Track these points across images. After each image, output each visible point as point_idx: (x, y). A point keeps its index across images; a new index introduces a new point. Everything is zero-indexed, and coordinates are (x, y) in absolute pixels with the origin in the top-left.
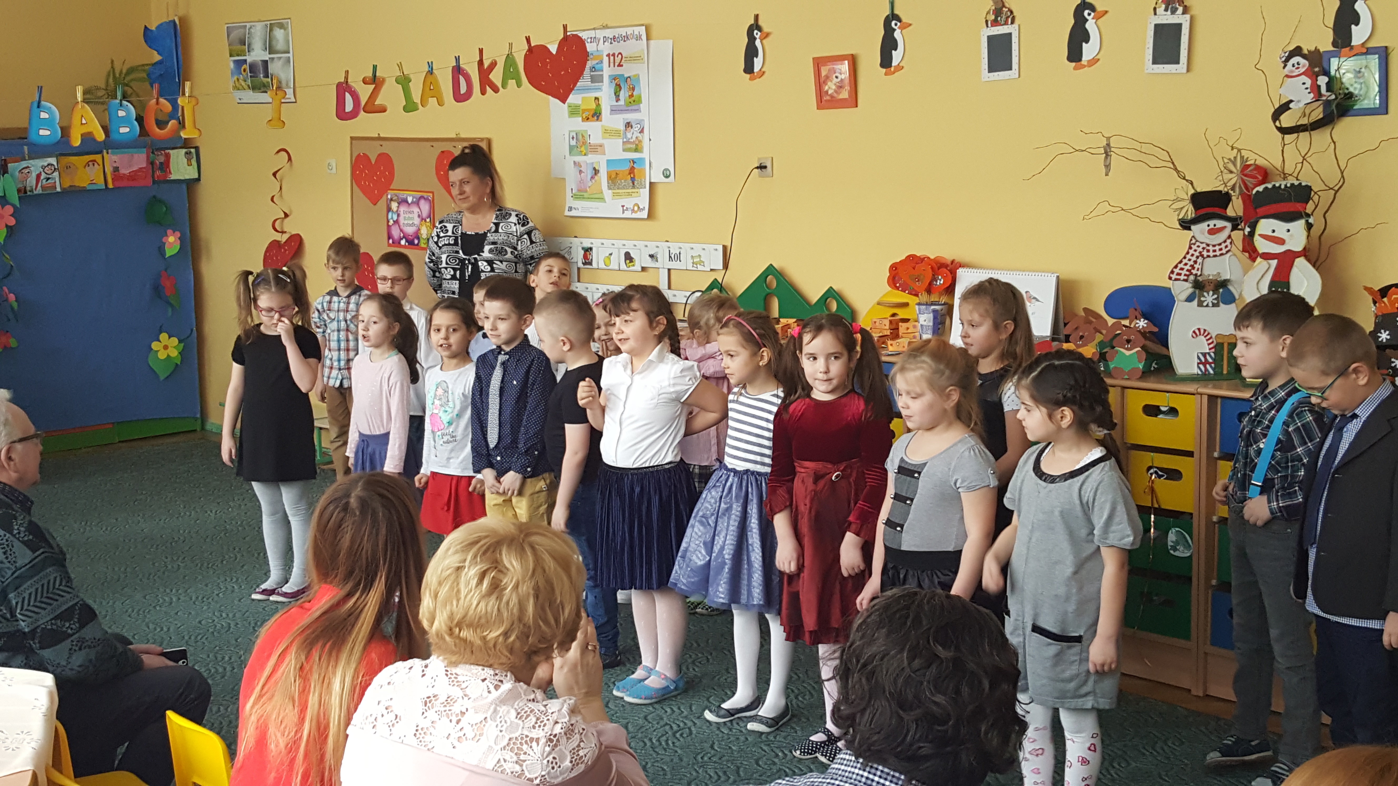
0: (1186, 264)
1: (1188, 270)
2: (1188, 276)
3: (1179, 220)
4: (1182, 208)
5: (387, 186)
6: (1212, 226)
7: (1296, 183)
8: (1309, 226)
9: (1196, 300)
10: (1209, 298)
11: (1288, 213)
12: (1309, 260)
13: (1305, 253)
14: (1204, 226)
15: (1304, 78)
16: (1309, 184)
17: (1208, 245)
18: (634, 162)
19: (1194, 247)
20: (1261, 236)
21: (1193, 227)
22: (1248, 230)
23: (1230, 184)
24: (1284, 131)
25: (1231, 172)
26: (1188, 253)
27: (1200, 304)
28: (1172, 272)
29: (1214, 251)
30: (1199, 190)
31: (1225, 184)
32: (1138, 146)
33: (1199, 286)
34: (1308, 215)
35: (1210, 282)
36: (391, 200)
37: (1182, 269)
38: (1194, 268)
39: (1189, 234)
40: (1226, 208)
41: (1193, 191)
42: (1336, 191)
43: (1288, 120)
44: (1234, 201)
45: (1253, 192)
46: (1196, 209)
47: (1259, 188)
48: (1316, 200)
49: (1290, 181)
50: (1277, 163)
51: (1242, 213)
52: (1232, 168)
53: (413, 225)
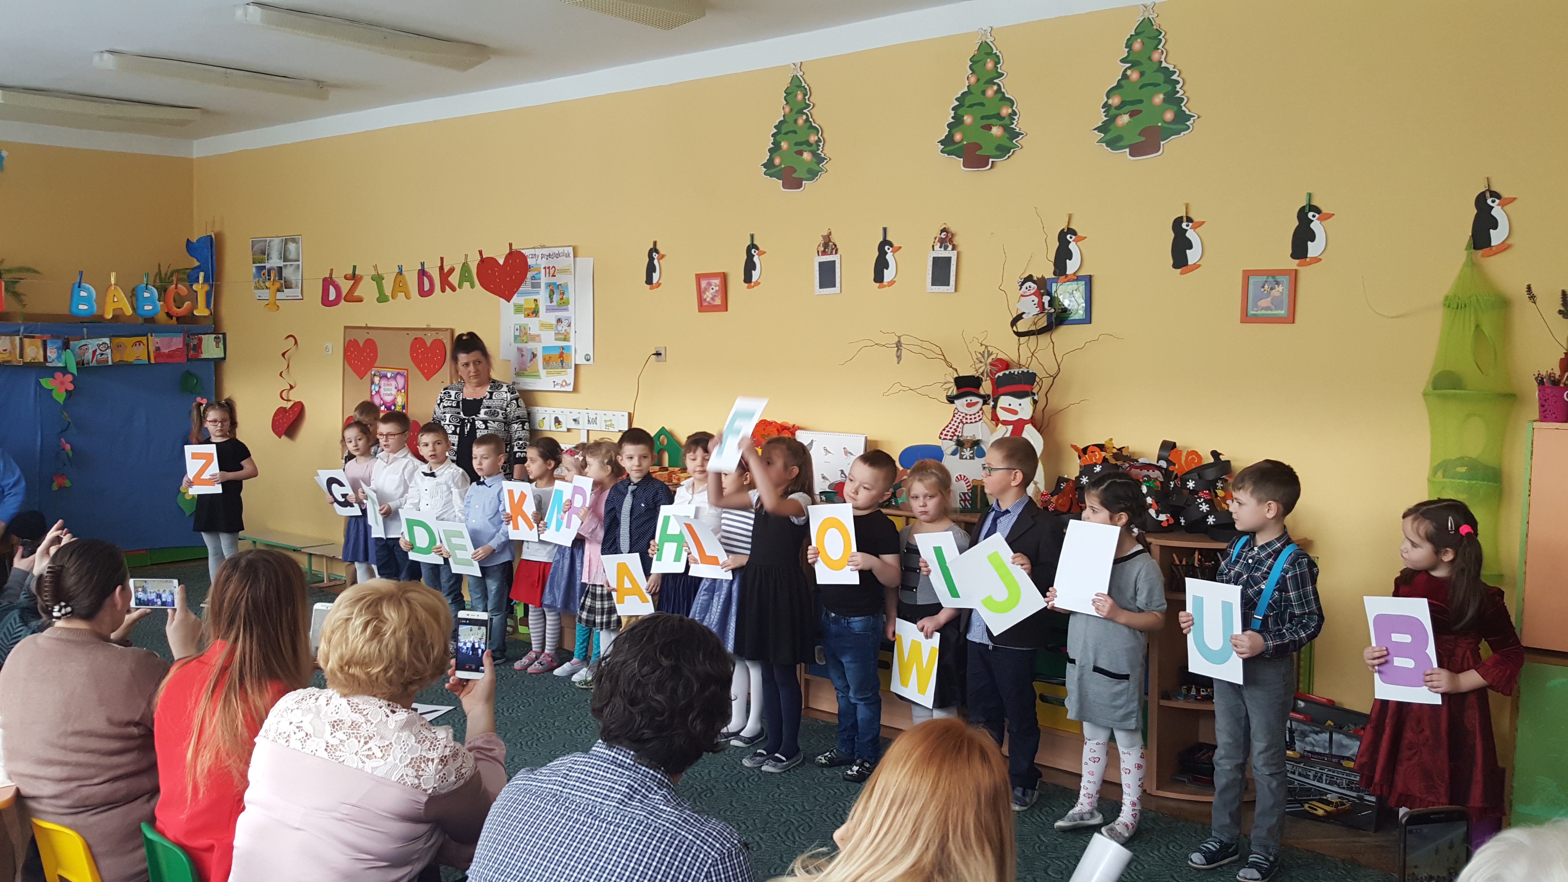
0: (951, 428)
1: (953, 432)
2: (952, 436)
3: (947, 395)
4: (949, 388)
5: (371, 366)
6: (969, 401)
7: (1026, 371)
8: (1035, 402)
9: (958, 454)
10: (967, 453)
11: (1018, 392)
12: (1035, 426)
13: (1032, 421)
14: (963, 401)
15: (1033, 298)
16: (1034, 371)
17: (966, 415)
18: (563, 349)
19: (957, 416)
20: (1003, 408)
21: (956, 401)
22: (992, 403)
23: (981, 371)
24: (1019, 334)
25: (981, 362)
26: (952, 420)
27: (961, 457)
28: (941, 434)
29: (971, 419)
30: (961, 375)
31: (977, 370)
32: (918, 343)
33: (960, 444)
34: (1034, 394)
35: (968, 441)
36: (375, 375)
37: (948, 431)
38: (956, 431)
39: (953, 406)
40: (979, 389)
41: (956, 376)
42: (1054, 378)
43: (1022, 326)
44: (984, 383)
45: (996, 376)
46: (958, 388)
47: (1001, 374)
48: (1040, 384)
49: (1022, 370)
50: (1015, 358)
51: (989, 392)
52: (982, 359)
53: (391, 394)
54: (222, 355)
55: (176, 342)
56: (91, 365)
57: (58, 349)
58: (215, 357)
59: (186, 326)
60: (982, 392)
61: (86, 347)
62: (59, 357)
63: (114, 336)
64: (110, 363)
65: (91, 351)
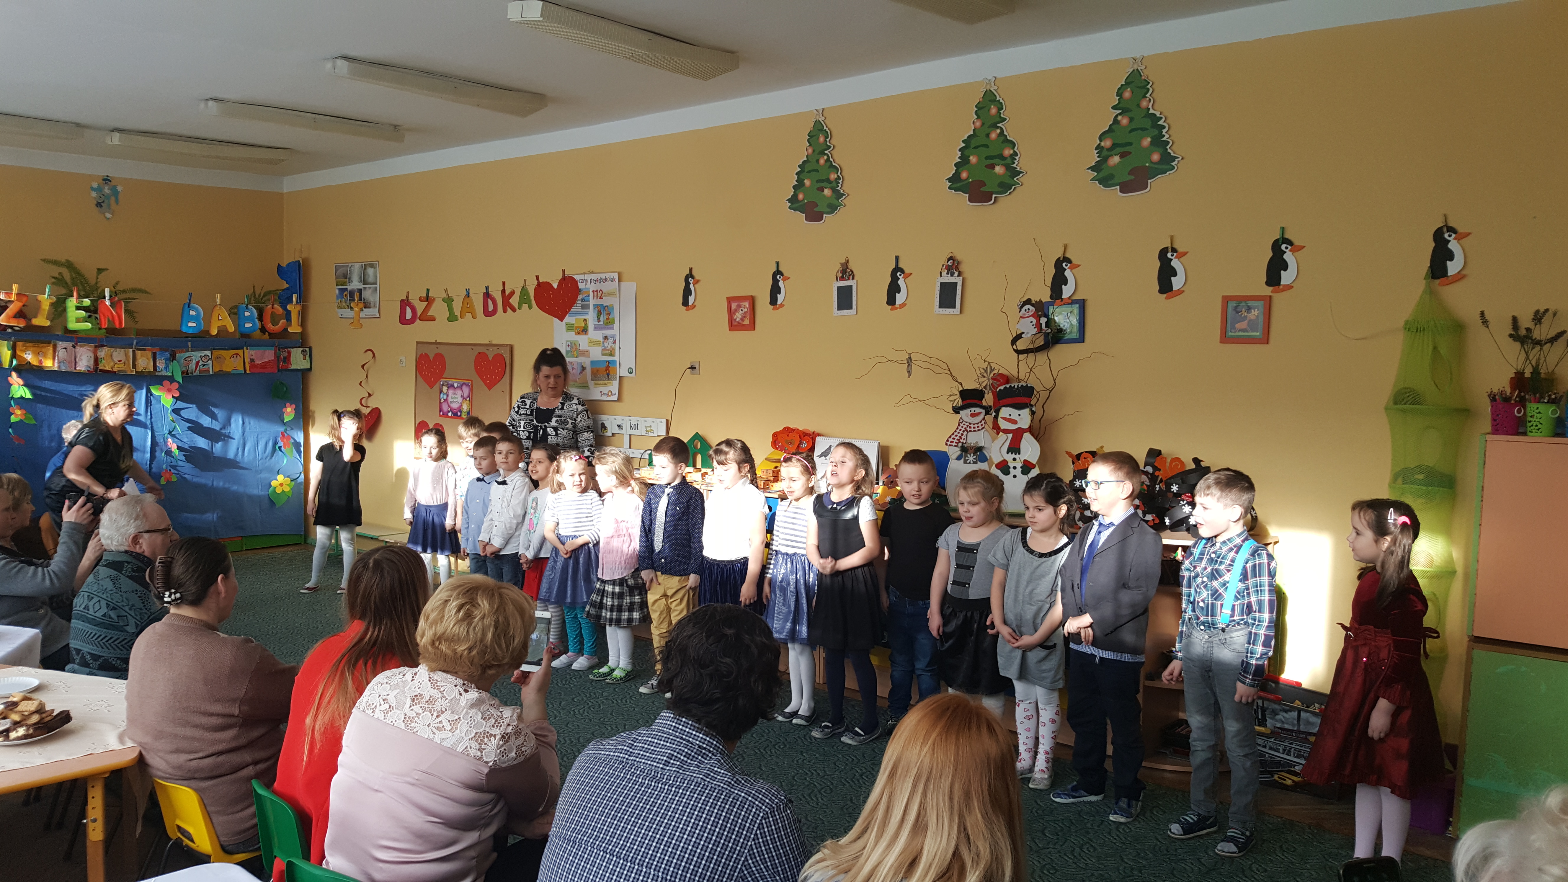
0: (956, 436)
1: (958, 440)
2: (958, 443)
3: (954, 406)
4: (955, 400)
5: (441, 377)
6: (973, 412)
7: (1024, 384)
8: (1033, 413)
9: (963, 459)
10: (971, 458)
11: (1019, 404)
12: (1032, 435)
13: (1030, 430)
14: (968, 411)
15: (1032, 319)
16: (1032, 386)
17: (970, 424)
18: (609, 363)
19: (961, 425)
20: (1003, 418)
21: (961, 412)
22: (994, 414)
23: (984, 385)
24: (1019, 352)
25: (984, 377)
26: (957, 428)
27: (966, 462)
28: (948, 440)
29: (974, 428)
30: (965, 388)
31: (980, 385)
32: (926, 359)
33: (965, 450)
34: (1032, 406)
35: (972, 447)
36: (443, 385)
37: (954, 439)
38: (961, 438)
39: (958, 416)
40: (981, 401)
41: (961, 389)
42: (1051, 391)
43: (1021, 345)
44: (986, 395)
45: (997, 390)
46: (963, 400)
47: (1002, 388)
48: (1037, 397)
49: (1021, 384)
50: (1015, 373)
51: (991, 403)
52: (985, 375)
53: (457, 402)
54: (309, 367)
55: (268, 354)
56: (194, 374)
57: (166, 360)
58: (302, 367)
59: (277, 341)
60: (984, 403)
61: (190, 359)
62: (166, 368)
63: (214, 349)
64: (211, 373)
65: (194, 362)
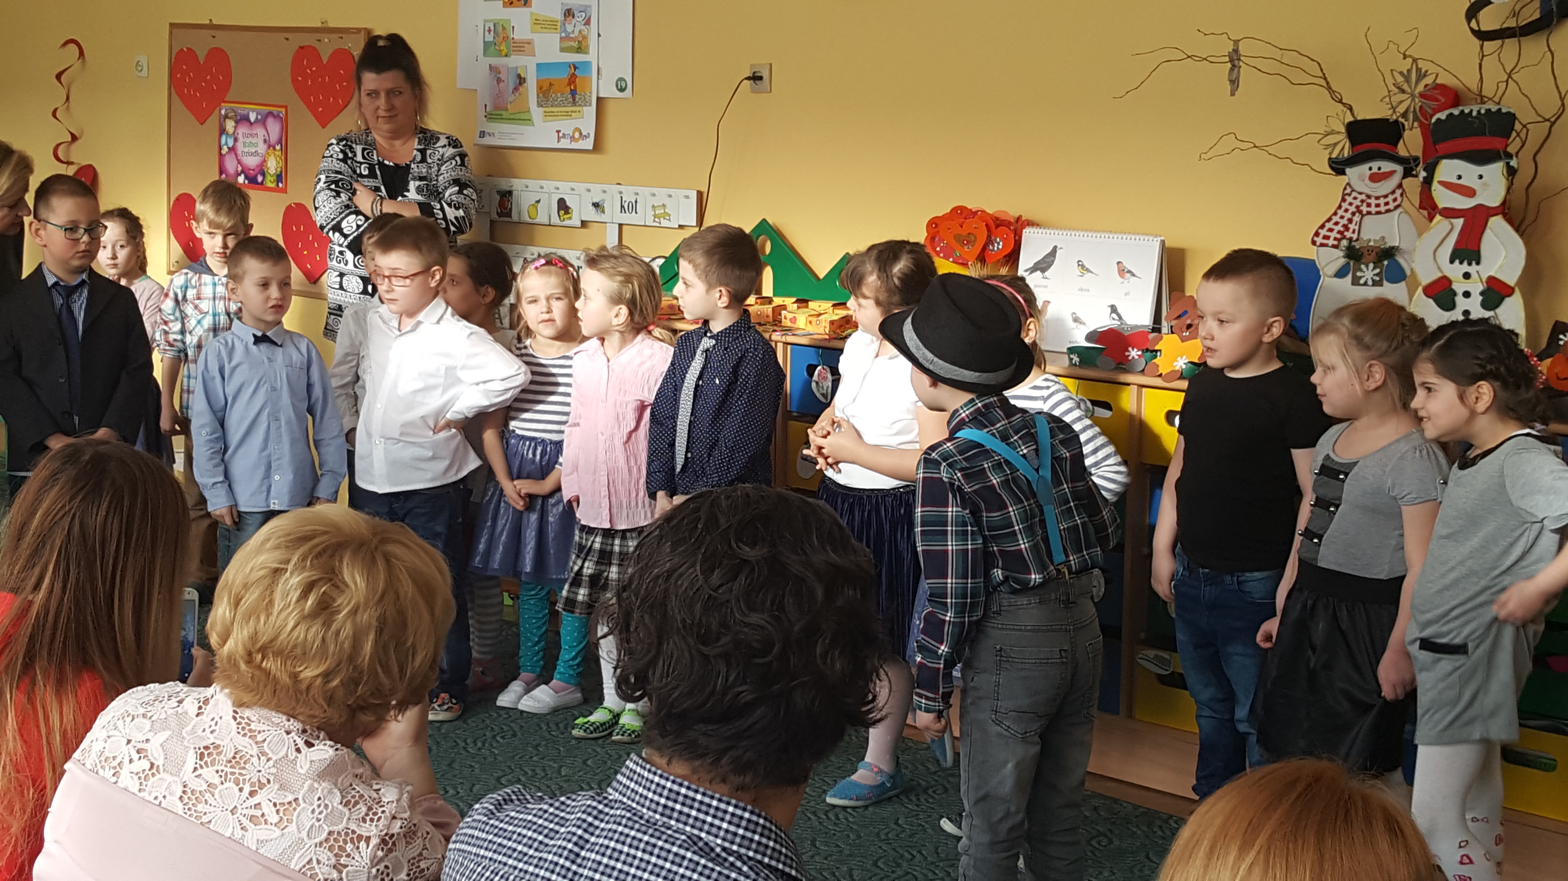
0: (1336, 223)
1: (1339, 232)
2: (1339, 240)
3: (1330, 159)
4: (1336, 144)
5: (219, 98)
6: (1375, 170)
7: (1494, 108)
8: (1511, 172)
9: (1350, 275)
10: (1368, 273)
11: (1482, 151)
12: (1508, 221)
13: (1504, 210)
14: (1364, 169)
16: (1512, 111)
17: (1369, 197)
18: (575, 68)
19: (1349, 199)
20: (1444, 184)
21: (1348, 170)
22: (1423, 174)
23: (1402, 109)
24: (1483, 36)
25: (1404, 91)
26: (1340, 207)
27: (1356, 281)
28: (1317, 235)
29: (1378, 205)
30: (1359, 118)
31: (1396, 108)
32: (1277, 54)
33: (1355, 255)
34: (1509, 156)
35: (1370, 249)
36: (226, 116)
37: (1331, 230)
38: (1347, 229)
39: (1343, 180)
40: (1396, 145)
41: (1350, 119)
42: (1553, 123)
43: (1487, 21)
44: (1407, 134)
45: (1433, 120)
46: (1353, 144)
47: (1442, 115)
48: (1523, 135)
49: (1486, 106)
50: (1472, 83)
51: (1418, 152)
52: (1406, 87)
53: (257, 151)
60: (1402, 151)
